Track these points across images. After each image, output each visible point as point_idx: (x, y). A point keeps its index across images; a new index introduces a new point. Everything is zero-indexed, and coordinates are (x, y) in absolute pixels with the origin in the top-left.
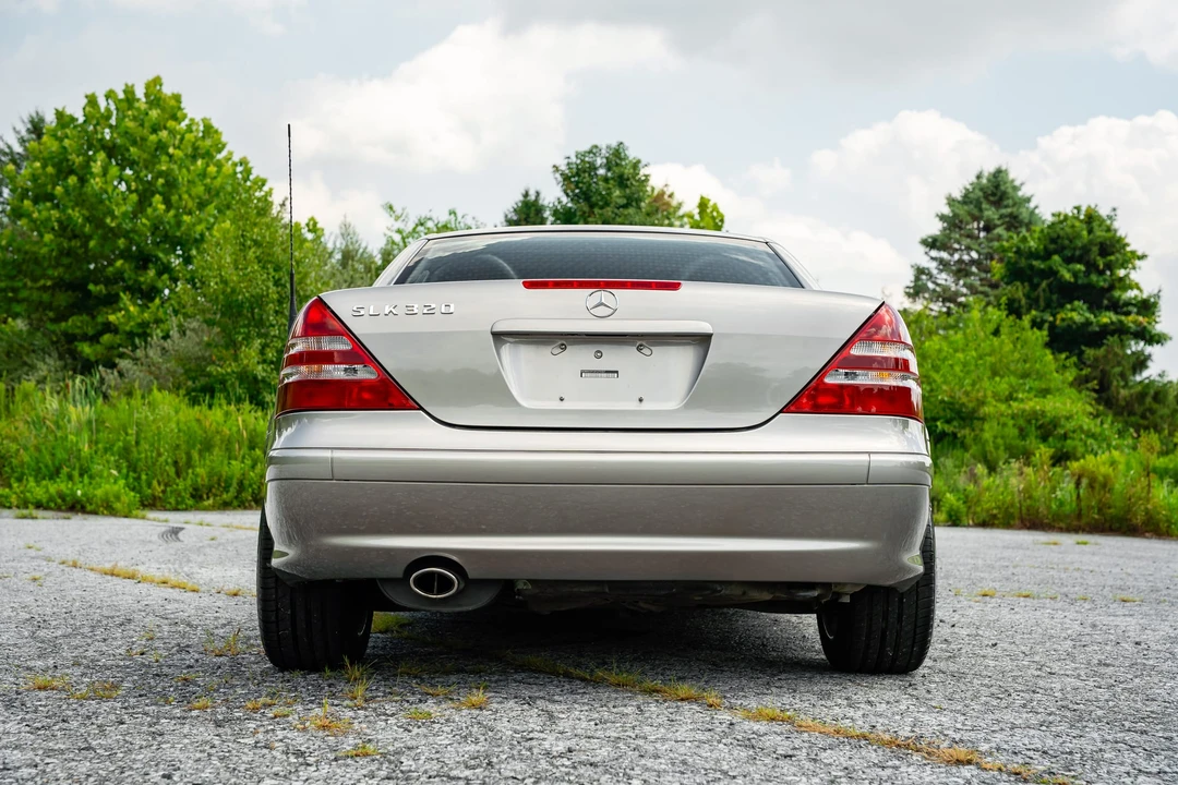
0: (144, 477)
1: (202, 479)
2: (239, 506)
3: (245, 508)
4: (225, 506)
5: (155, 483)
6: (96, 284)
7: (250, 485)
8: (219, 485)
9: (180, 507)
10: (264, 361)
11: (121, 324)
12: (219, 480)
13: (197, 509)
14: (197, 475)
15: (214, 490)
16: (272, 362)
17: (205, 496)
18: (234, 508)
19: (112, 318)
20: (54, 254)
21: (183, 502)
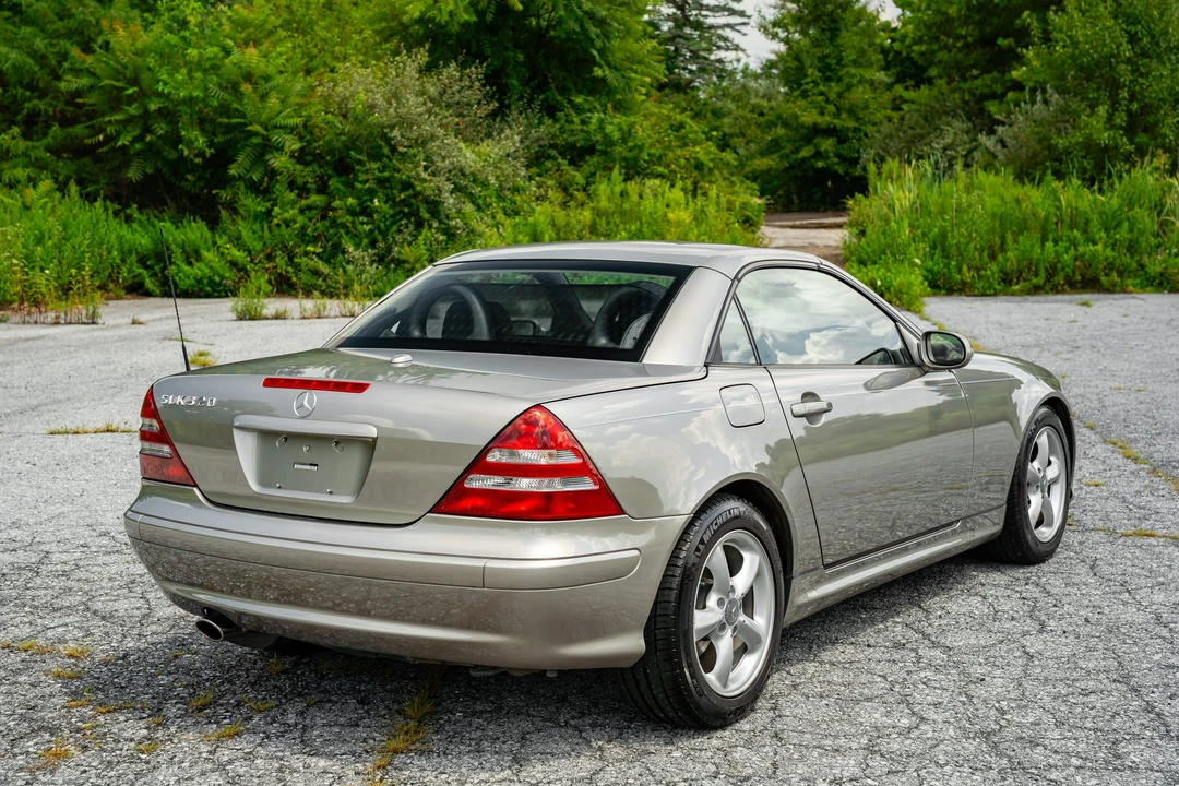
0: (953, 263)
1: (1012, 264)
2: (1052, 290)
3: (1058, 292)
4: (1036, 290)
5: (965, 268)
6: (1005, 38)
7: (1063, 269)
8: (1030, 269)
9: (988, 292)
10: (1113, 127)
11: (1024, 80)
12: (1030, 264)
13: (1006, 294)
14: (1007, 260)
15: (1024, 275)
16: (1121, 127)
17: (1015, 280)
18: (1047, 293)
19: (1015, 74)
20: (963, 12)
21: (991, 287)
